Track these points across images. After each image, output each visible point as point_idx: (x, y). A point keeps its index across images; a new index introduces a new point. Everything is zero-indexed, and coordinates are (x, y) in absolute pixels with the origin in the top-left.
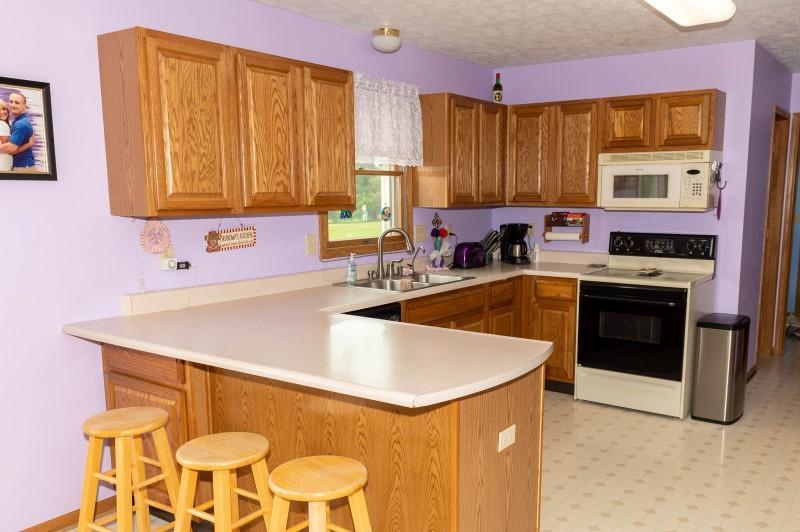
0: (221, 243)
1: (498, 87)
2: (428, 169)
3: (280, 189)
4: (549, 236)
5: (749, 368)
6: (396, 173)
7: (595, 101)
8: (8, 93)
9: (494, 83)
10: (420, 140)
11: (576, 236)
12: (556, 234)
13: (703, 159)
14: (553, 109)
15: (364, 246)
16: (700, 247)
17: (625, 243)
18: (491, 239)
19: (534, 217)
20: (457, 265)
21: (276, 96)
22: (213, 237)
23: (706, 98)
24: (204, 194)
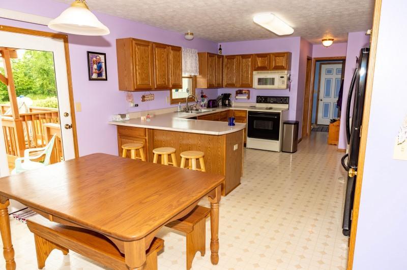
0: (145, 99)
1: (220, 49)
2: (201, 76)
3: (164, 83)
4: (237, 97)
5: (299, 139)
6: (190, 77)
7: (252, 55)
8: (96, 56)
9: (219, 48)
10: (198, 67)
11: (246, 97)
12: (239, 97)
13: (285, 73)
14: (238, 57)
15: (182, 100)
16: (284, 100)
17: (262, 99)
18: (219, 98)
19: (232, 91)
20: (209, 107)
21: (163, 55)
22: (144, 97)
23: (286, 55)
24: (145, 85)
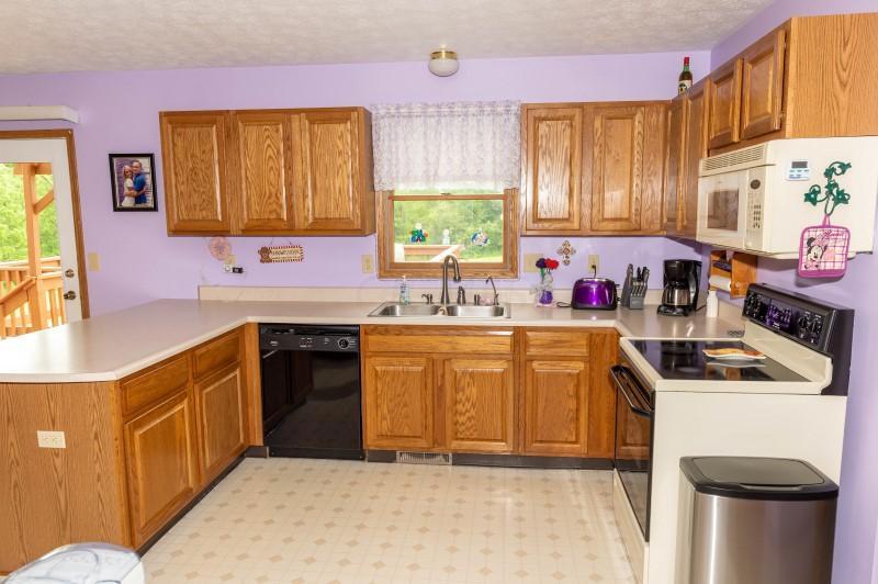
0: (271, 256)
1: (686, 76)
3: (273, 216)
4: (712, 281)
11: (728, 286)
17: (754, 305)
21: (268, 142)
22: (265, 251)
24: (204, 220)
